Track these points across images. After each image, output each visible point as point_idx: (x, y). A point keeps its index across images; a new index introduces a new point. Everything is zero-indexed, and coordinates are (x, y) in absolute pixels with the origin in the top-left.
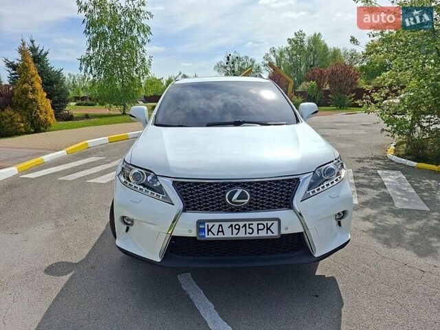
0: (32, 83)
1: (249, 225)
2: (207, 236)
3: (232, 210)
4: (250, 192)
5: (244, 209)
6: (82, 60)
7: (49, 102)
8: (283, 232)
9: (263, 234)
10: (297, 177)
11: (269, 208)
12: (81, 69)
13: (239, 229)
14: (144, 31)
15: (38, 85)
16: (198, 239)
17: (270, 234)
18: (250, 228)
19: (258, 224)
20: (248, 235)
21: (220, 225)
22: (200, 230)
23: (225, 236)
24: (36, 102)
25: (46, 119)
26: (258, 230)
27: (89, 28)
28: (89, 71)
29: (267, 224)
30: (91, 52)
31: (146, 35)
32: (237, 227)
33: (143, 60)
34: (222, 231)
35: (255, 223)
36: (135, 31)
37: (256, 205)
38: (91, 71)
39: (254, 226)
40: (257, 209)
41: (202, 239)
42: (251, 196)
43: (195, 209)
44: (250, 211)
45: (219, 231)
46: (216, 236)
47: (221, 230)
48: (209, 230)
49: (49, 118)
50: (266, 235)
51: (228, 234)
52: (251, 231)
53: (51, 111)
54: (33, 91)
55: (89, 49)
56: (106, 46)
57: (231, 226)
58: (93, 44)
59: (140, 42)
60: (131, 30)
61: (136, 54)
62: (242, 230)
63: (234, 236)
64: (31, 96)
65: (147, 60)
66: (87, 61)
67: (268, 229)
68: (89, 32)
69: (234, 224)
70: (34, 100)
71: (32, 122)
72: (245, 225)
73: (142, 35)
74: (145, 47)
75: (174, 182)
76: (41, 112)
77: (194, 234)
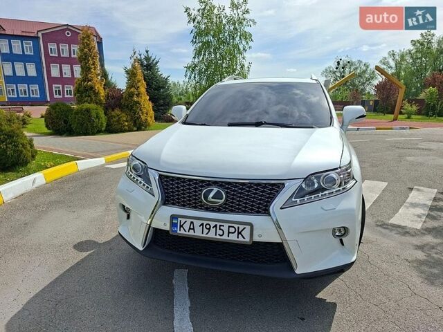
0: (138, 87)
1: (220, 226)
2: (178, 232)
3: (207, 209)
4: (227, 193)
5: (218, 210)
6: (188, 68)
7: (151, 104)
8: (256, 239)
9: (233, 237)
10: (283, 182)
11: (245, 212)
12: (186, 76)
13: (209, 229)
14: (246, 39)
15: (143, 90)
16: (171, 233)
17: (241, 239)
18: (220, 229)
19: (229, 227)
20: (218, 237)
21: (192, 222)
22: (173, 225)
23: (195, 234)
24: (140, 104)
25: (146, 119)
26: (229, 233)
27: (196, 38)
28: (192, 77)
29: (238, 228)
30: (196, 60)
31: (247, 43)
32: (208, 227)
33: (242, 67)
34: (193, 229)
35: (226, 225)
36: (238, 39)
37: (232, 207)
38: (195, 77)
39: (225, 228)
40: (232, 211)
41: (174, 234)
42: (227, 197)
43: (173, 204)
44: (225, 212)
45: (190, 229)
46: (187, 233)
47: (192, 227)
48: (181, 226)
49: (149, 119)
50: (237, 239)
51: (198, 233)
52: (221, 233)
53: (152, 113)
54: (138, 95)
55: (194, 58)
56: (210, 54)
57: (202, 224)
58: (198, 53)
59: (242, 49)
60: (234, 38)
61: (236, 62)
62: (213, 230)
63: (204, 235)
64: (135, 99)
65: (246, 66)
66: (192, 68)
67: (239, 233)
68: (196, 42)
69: (205, 223)
70: (138, 102)
71: (135, 122)
72: (216, 226)
73: (243, 42)
74: (245, 54)
75: (160, 175)
76: (143, 113)
77: (167, 228)
